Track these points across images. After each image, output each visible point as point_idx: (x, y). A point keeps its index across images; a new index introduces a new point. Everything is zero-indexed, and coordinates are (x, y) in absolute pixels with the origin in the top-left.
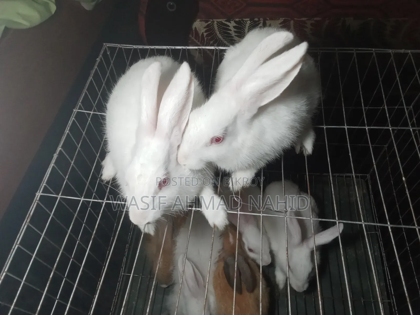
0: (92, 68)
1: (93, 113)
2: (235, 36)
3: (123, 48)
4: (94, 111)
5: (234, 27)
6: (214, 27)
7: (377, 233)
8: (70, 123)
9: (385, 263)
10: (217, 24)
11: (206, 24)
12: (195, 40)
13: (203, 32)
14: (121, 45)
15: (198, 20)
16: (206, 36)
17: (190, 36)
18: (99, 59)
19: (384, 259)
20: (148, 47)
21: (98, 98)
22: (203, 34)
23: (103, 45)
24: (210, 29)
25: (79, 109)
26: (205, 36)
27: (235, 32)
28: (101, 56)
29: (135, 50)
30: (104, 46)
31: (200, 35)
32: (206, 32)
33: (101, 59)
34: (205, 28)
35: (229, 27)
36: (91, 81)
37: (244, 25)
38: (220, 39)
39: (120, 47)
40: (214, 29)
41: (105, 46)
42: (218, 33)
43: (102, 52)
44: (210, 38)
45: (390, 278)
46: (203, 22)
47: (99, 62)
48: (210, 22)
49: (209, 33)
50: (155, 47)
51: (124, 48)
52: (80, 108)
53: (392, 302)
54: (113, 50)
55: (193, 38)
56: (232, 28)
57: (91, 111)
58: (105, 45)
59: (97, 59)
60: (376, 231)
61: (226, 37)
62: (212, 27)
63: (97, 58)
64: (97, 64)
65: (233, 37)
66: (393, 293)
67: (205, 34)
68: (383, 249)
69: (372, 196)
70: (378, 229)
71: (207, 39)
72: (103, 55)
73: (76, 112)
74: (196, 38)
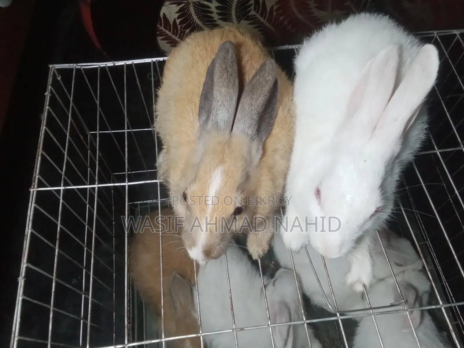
0: (42, 111)
1: (63, 188)
2: (219, 19)
3: (82, 69)
4: (65, 184)
5: (217, 8)
6: (190, 10)
7: (426, 243)
8: (30, 213)
9: (443, 277)
10: (194, 6)
11: (178, 8)
12: (164, 30)
13: (175, 19)
14: (79, 64)
15: (167, 3)
16: (180, 24)
17: (158, 26)
18: (48, 92)
19: (441, 273)
20: (122, 63)
21: (65, 161)
22: (175, 21)
23: (49, 67)
24: (183, 13)
25: (38, 187)
26: (178, 23)
27: (218, 14)
28: (50, 87)
29: (103, 69)
30: (50, 70)
31: (171, 23)
32: (178, 18)
33: (51, 92)
34: (177, 13)
35: (210, 8)
36: (46, 132)
37: (230, 4)
38: (199, 25)
39: (77, 67)
40: (190, 12)
41: (53, 69)
42: (195, 17)
43: (50, 80)
44: (185, 26)
45: (452, 296)
46: (173, 5)
47: (51, 98)
48: (183, 5)
49: (183, 20)
50: (133, 62)
51: (84, 69)
52: (40, 185)
53: (460, 324)
54: (66, 74)
55: (162, 28)
56: (213, 9)
57: (60, 186)
58: (52, 67)
59: (45, 94)
60: (425, 240)
61: (207, 21)
62: (187, 11)
63: (46, 92)
64: (47, 103)
65: (215, 21)
66: (459, 313)
67: (178, 21)
68: (436, 261)
69: (411, 199)
70: (427, 238)
71: (181, 27)
72: (52, 85)
73: (35, 193)
74: (165, 28)
